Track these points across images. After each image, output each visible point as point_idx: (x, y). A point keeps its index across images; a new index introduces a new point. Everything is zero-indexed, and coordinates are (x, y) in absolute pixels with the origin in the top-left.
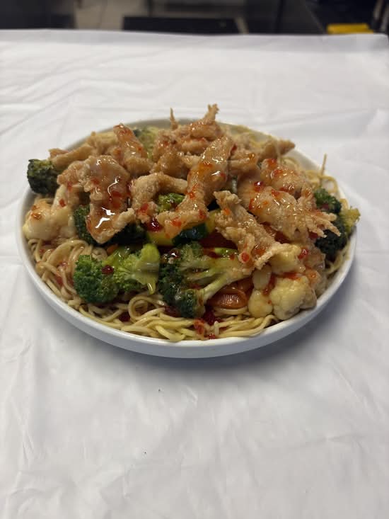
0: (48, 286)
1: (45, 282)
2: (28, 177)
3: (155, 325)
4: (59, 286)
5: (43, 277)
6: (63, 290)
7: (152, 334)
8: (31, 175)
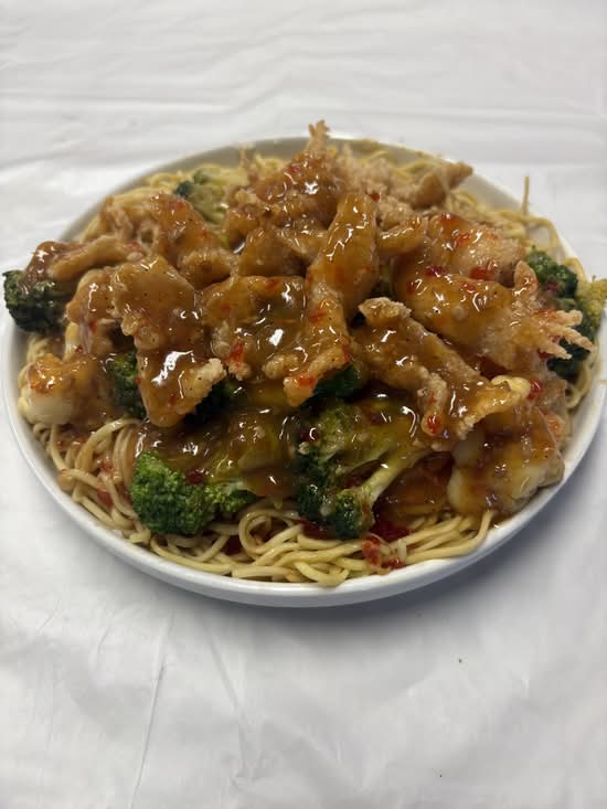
0: (86, 509)
1: (80, 504)
2: (8, 306)
3: (292, 562)
4: (106, 507)
5: (74, 494)
6: (115, 513)
7: (289, 578)
8: (13, 302)
